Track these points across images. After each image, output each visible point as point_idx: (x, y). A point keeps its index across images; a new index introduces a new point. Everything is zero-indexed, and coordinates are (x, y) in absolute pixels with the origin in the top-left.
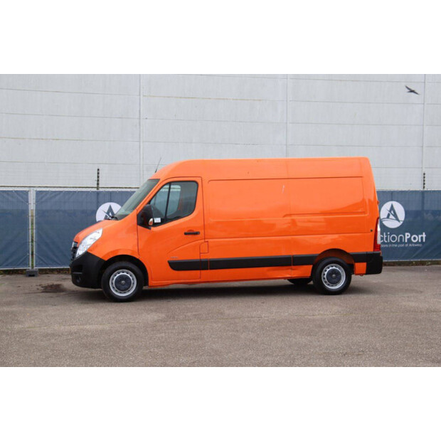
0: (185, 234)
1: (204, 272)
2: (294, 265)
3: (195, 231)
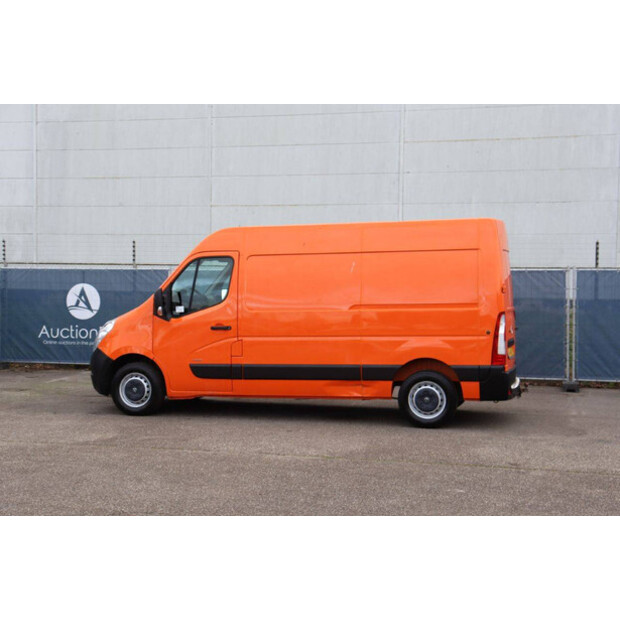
0: (213, 328)
1: (236, 382)
2: (364, 379)
3: (226, 325)
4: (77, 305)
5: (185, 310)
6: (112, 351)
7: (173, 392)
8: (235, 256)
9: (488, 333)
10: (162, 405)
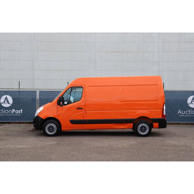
0: (77, 109)
1: (85, 125)
2: (125, 123)
3: (81, 107)
4: (4, 102)
5: (67, 103)
6: (43, 116)
7: (63, 129)
8: (83, 86)
9: (161, 109)
10: (60, 133)
